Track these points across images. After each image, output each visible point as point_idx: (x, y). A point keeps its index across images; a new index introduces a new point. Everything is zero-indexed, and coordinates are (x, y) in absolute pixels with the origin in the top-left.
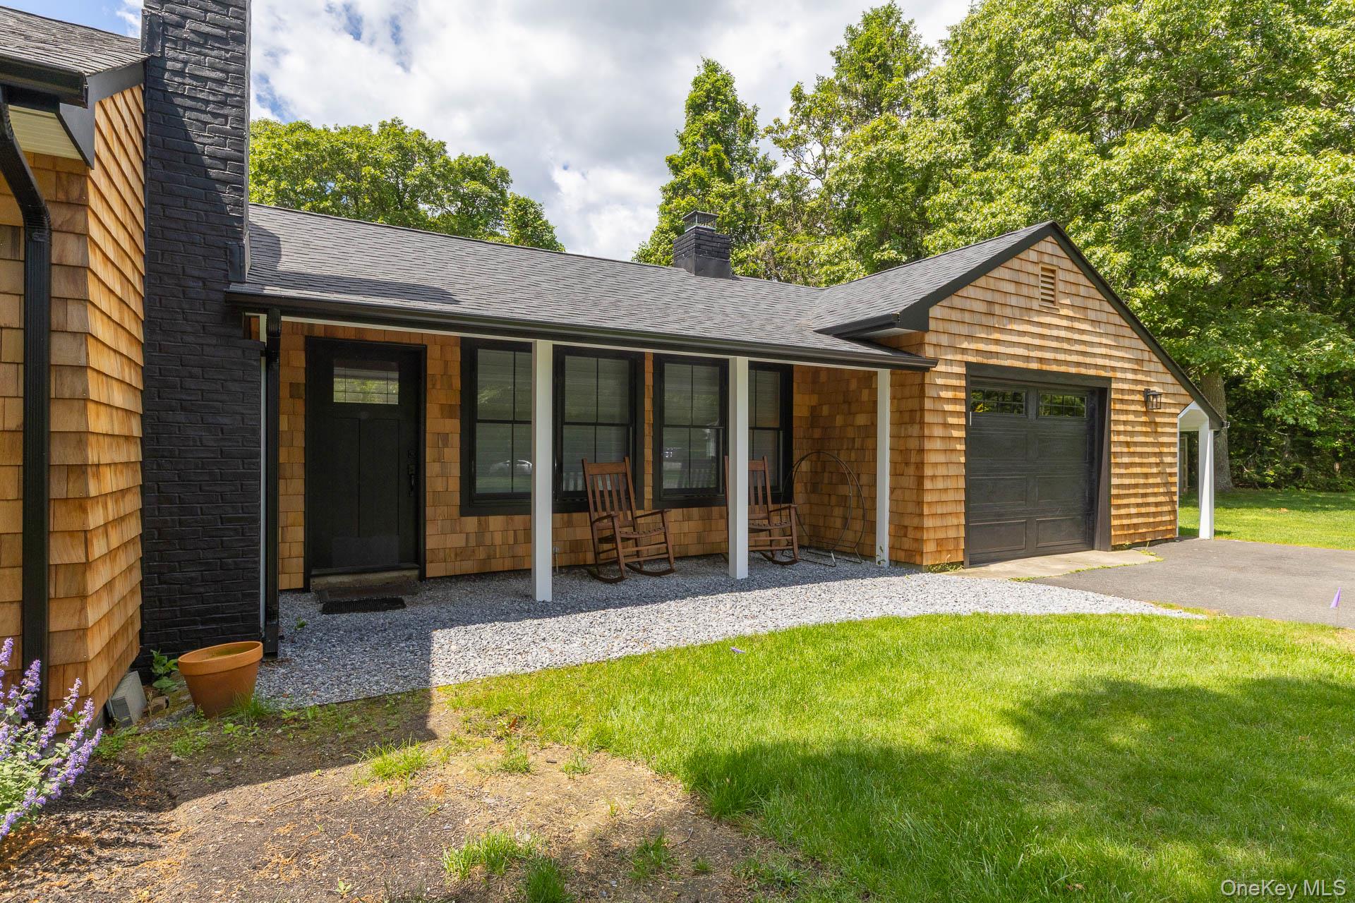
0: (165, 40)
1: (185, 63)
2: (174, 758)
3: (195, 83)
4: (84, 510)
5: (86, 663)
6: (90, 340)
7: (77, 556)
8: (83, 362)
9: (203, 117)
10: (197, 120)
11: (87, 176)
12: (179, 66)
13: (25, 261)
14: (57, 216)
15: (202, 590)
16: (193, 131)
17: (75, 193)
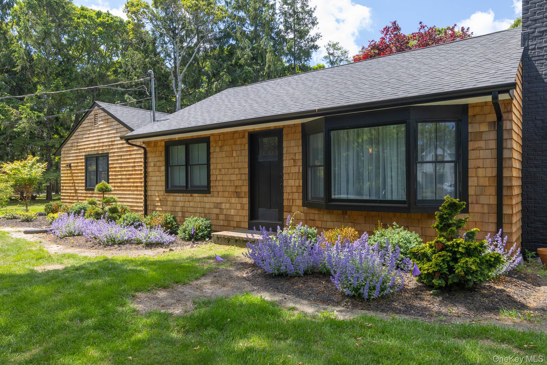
0: (529, 40)
1: (536, 45)
2: (538, 275)
3: (539, 50)
4: (512, 199)
5: (512, 243)
6: (513, 150)
7: (510, 212)
8: (511, 157)
9: (542, 61)
10: (540, 63)
11: (512, 103)
12: (533, 46)
13: (497, 130)
14: (505, 116)
15: (542, 231)
16: (538, 68)
17: (509, 109)
